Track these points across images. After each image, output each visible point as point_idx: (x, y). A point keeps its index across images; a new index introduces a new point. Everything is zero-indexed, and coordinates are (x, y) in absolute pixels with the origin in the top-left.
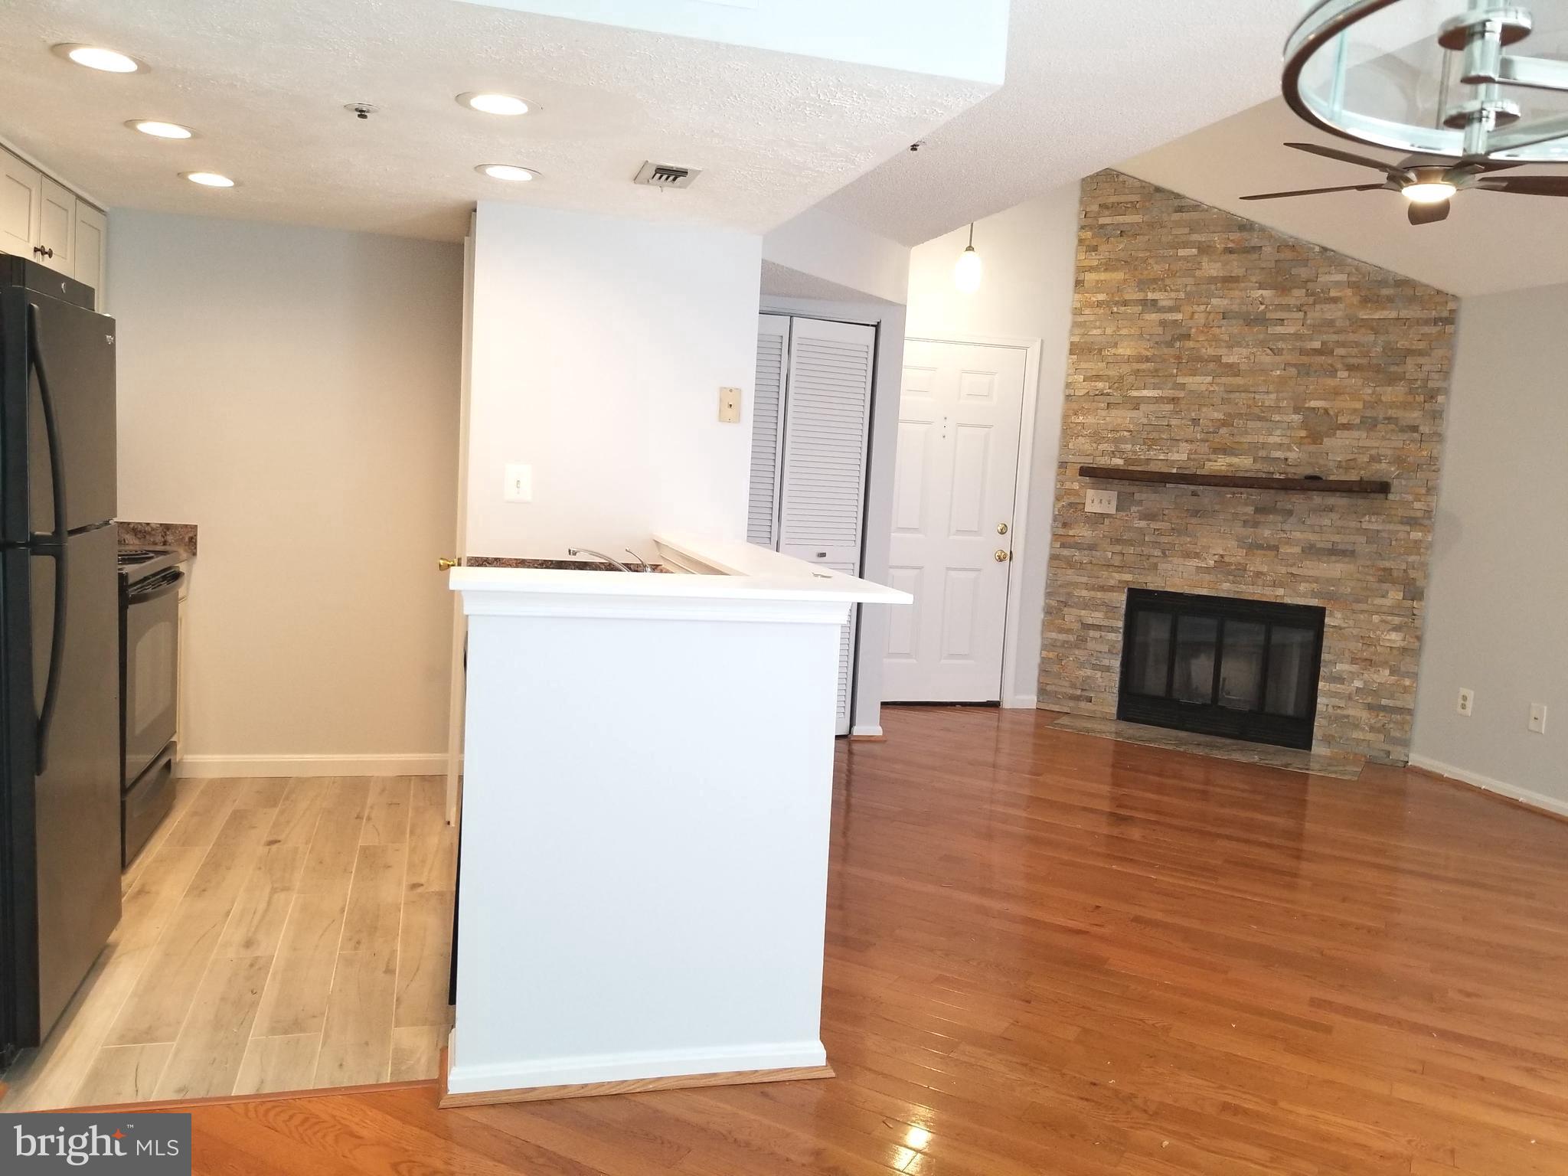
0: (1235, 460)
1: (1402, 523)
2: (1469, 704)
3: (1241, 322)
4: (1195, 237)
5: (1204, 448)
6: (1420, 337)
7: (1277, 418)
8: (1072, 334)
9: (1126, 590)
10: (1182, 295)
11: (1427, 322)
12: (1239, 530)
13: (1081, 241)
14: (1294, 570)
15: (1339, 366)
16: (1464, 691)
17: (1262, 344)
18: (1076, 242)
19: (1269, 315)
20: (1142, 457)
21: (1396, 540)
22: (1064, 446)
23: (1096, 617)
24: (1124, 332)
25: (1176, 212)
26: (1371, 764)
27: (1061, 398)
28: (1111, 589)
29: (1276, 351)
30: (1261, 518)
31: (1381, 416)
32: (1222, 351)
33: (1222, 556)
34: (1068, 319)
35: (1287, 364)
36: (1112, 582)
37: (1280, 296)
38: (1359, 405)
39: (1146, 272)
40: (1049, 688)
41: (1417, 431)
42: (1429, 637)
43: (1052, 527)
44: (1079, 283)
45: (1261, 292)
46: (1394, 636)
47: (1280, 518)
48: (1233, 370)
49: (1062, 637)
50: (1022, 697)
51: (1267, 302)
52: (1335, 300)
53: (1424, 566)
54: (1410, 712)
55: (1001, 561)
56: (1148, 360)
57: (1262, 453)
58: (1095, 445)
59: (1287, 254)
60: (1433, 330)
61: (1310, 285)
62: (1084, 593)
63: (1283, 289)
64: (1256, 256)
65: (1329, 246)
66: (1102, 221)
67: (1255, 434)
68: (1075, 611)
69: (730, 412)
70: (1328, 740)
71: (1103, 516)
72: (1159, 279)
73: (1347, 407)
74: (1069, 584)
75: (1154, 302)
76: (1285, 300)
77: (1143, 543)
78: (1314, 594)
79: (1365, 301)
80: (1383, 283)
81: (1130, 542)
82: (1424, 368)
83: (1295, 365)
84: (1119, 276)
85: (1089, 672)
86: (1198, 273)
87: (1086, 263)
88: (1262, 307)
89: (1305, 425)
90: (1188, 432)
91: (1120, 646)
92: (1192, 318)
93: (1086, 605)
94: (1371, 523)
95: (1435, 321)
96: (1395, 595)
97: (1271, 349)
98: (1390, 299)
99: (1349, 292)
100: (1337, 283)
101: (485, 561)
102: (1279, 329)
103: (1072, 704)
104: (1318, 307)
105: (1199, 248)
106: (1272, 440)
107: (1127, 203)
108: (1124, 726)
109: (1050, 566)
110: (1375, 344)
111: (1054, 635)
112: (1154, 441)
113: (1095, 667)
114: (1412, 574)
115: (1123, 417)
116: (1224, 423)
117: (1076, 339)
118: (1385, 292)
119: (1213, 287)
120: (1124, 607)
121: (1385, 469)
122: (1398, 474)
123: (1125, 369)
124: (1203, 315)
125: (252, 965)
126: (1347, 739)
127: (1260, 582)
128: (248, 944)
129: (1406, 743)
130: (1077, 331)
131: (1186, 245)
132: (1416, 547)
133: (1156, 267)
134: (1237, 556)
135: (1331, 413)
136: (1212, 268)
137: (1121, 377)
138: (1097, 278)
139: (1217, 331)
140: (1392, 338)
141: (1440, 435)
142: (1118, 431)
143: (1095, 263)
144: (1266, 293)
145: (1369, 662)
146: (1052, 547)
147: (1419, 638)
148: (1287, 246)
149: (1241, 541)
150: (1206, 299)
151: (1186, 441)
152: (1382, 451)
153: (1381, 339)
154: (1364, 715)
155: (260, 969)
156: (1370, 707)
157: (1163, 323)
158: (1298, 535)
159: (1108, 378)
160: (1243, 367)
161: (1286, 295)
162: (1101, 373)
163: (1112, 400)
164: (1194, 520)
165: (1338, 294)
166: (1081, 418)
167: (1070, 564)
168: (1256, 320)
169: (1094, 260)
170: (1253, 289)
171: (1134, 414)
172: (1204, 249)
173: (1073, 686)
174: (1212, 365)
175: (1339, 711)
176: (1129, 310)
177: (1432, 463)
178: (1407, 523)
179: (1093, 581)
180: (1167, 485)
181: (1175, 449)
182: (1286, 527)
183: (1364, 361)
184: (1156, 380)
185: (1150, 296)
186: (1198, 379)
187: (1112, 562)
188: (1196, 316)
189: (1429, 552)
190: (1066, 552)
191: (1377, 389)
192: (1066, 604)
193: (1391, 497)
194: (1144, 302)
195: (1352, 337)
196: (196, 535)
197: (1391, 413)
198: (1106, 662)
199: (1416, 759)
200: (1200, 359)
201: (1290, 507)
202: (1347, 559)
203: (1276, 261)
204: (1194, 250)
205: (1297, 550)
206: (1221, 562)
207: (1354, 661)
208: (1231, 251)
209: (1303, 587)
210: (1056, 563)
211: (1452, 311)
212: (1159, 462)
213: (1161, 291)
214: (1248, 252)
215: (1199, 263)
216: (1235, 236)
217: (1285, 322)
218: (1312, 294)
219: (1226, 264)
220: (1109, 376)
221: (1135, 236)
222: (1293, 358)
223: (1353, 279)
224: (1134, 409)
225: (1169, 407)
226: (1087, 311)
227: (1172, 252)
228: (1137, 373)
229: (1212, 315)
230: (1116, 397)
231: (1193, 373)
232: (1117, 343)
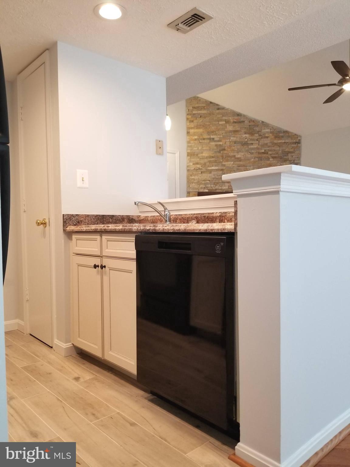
3: (240, 144)
4: (224, 118)
6: (291, 148)
8: (187, 150)
10: (222, 136)
11: (293, 143)
13: (187, 119)
15: (270, 157)
17: (247, 151)
18: (185, 119)
19: (248, 142)
20: (214, 189)
22: (188, 187)
24: (204, 148)
25: (218, 110)
27: (186, 171)
29: (251, 153)
32: (235, 154)
34: (185, 145)
35: (255, 157)
37: (251, 136)
39: (210, 129)
44: (188, 133)
45: (245, 135)
48: (239, 159)
51: (248, 138)
52: (267, 137)
56: (213, 157)
58: (198, 185)
59: (252, 123)
60: (295, 145)
61: (260, 133)
63: (252, 134)
64: (243, 124)
65: (263, 121)
66: (194, 112)
72: (214, 131)
75: (213, 139)
76: (253, 138)
79: (276, 137)
80: (280, 132)
83: (257, 157)
84: (201, 130)
86: (226, 129)
87: (190, 126)
88: (246, 140)
92: (225, 144)
95: (295, 143)
98: (282, 137)
99: (271, 135)
100: (267, 132)
101: (72, 216)
102: (252, 147)
104: (262, 139)
105: (225, 121)
107: (201, 107)
110: (279, 150)
112: (218, 183)
115: (206, 176)
117: (189, 151)
119: (231, 134)
123: (206, 160)
124: (229, 143)
130: (189, 148)
131: (221, 120)
133: (213, 127)
136: (230, 128)
137: (205, 163)
138: (194, 131)
139: (233, 148)
140: (284, 148)
142: (205, 181)
143: (193, 126)
144: (247, 135)
148: (252, 121)
150: (229, 138)
151: (227, 182)
153: (281, 148)
157: (216, 145)
159: (201, 164)
160: (242, 158)
161: (253, 136)
162: (198, 162)
163: (202, 171)
165: (268, 135)
166: (193, 177)
168: (245, 144)
169: (192, 125)
170: (243, 134)
171: (210, 175)
172: (227, 122)
174: (233, 158)
176: (205, 141)
181: (224, 185)
183: (277, 155)
184: (216, 164)
185: (212, 137)
186: (229, 163)
188: (227, 143)
191: (281, 163)
194: (210, 139)
195: (273, 148)
200: (229, 156)
203: (249, 125)
208: (235, 122)
211: (299, 140)
212: (219, 190)
213: (215, 135)
214: (240, 123)
215: (226, 126)
216: (236, 118)
217: (253, 144)
218: (260, 136)
219: (234, 126)
220: (201, 163)
221: (205, 117)
222: (257, 155)
223: (271, 131)
224: (210, 173)
225: (221, 172)
226: (192, 142)
227: (217, 123)
228: (210, 162)
229: (231, 142)
230: (204, 170)
231: (227, 161)
232: (202, 152)
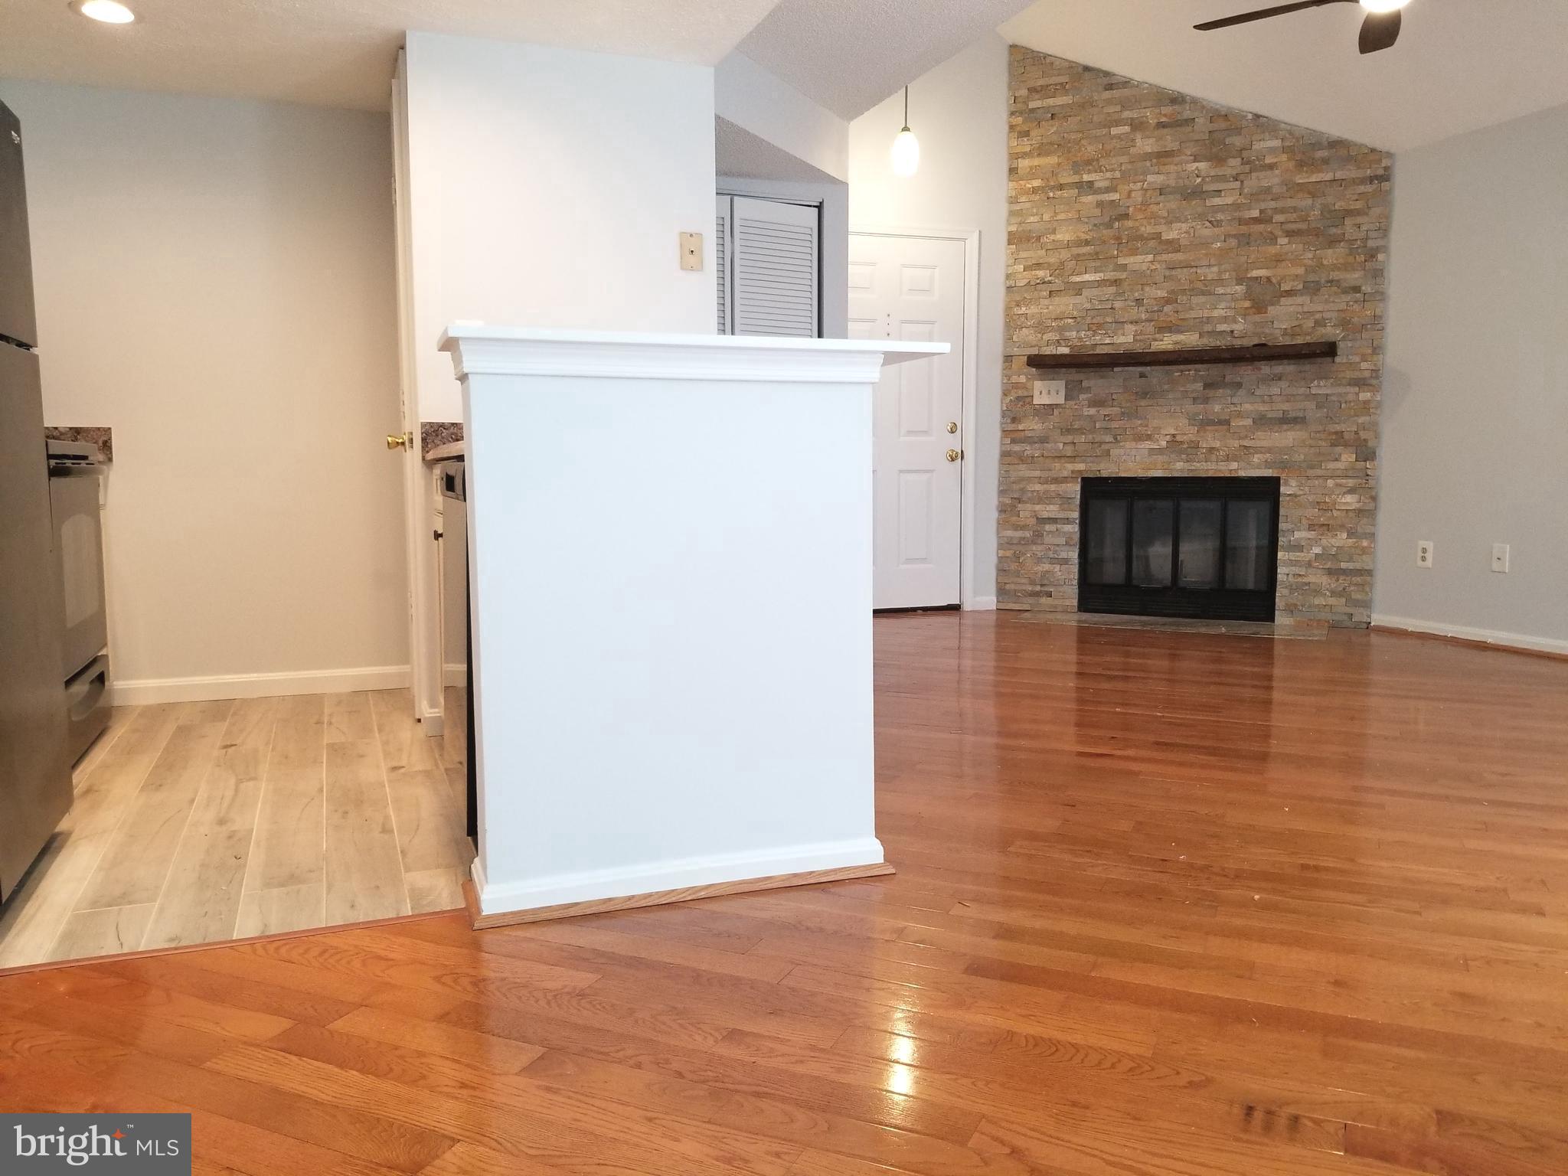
0: (1181, 337)
1: (1349, 385)
2: (1429, 556)
3: (1178, 196)
4: (1127, 114)
5: (1150, 328)
6: (1356, 197)
7: (1220, 290)
8: (1009, 223)
9: (1079, 480)
10: (1118, 174)
11: (1362, 181)
12: (1191, 408)
13: (1012, 127)
14: (1246, 443)
15: (1278, 233)
16: (1422, 544)
17: (1201, 217)
18: (1006, 128)
19: (1206, 188)
20: (1087, 343)
21: (1346, 402)
22: (1009, 339)
23: (1051, 510)
24: (1061, 217)
25: (1107, 89)
26: (1334, 627)
27: (1002, 290)
28: (1065, 480)
29: (1215, 223)
30: (1211, 393)
31: (1323, 281)
32: (1161, 228)
33: (1174, 436)
34: (1003, 209)
35: (1227, 236)
36: (1065, 474)
37: (1216, 167)
38: (1300, 271)
39: (1079, 155)
40: (1008, 587)
41: (1360, 292)
42: (1383, 495)
43: (1002, 424)
44: (1013, 171)
45: (1197, 164)
46: (1349, 498)
47: (1229, 392)
48: (1173, 246)
49: (1019, 534)
50: (982, 599)
51: (1203, 174)
52: (1271, 167)
53: (1375, 424)
54: (1369, 573)
55: (953, 460)
56: (1087, 243)
57: (1208, 328)
58: (1040, 335)
59: (1223, 125)
60: (1368, 188)
61: (1245, 154)
62: (1038, 487)
63: (1219, 160)
64: (1189, 128)
65: (1260, 113)
66: (1032, 105)
67: (1199, 308)
68: (1029, 506)
69: (692, 259)
70: (1291, 609)
71: (1052, 407)
72: (1093, 160)
73: (1290, 274)
74: (1022, 479)
75: (1091, 183)
76: (1221, 171)
77: (1093, 430)
78: (1267, 464)
79: (1301, 165)
80: (1316, 146)
81: (1081, 431)
82: (1364, 228)
83: (1234, 236)
84: (1053, 160)
85: (1047, 567)
86: (1132, 150)
87: (1019, 150)
88: (1199, 180)
89: (1248, 295)
90: (1134, 313)
91: (1077, 537)
92: (1129, 196)
93: (1041, 499)
94: (1320, 388)
95: (1371, 179)
96: (1348, 457)
97: (1210, 222)
98: (1326, 161)
99: (1284, 157)
100: (1272, 150)
101: (441, 426)
102: (1217, 201)
103: (1031, 600)
104: (1254, 175)
105: (1131, 125)
106: (1216, 313)
107: (1056, 85)
108: (1086, 616)
109: (1002, 463)
110: (1312, 207)
111: (1010, 533)
112: (1100, 326)
113: (1054, 561)
114: (1363, 435)
115: (1066, 304)
116: (1168, 301)
117: (1013, 228)
118: (1320, 154)
119: (1148, 164)
120: (1079, 497)
121: (1330, 332)
122: (1343, 337)
123: (1065, 254)
124: (1140, 193)
125: (230, 837)
126: (1310, 606)
127: (1214, 457)
128: (221, 822)
129: (1367, 605)
130: (1014, 220)
131: (1118, 123)
132: (1366, 407)
133: (1090, 148)
134: (1190, 433)
135: (1274, 280)
136: (1145, 145)
137: (1062, 263)
138: (1031, 164)
139: (1154, 208)
140: (1330, 199)
141: (1382, 293)
142: (1061, 319)
143: (1028, 149)
144: (1202, 165)
145: (1327, 527)
146: (1002, 444)
147: (1374, 499)
148: (1219, 116)
149: (1192, 420)
150: (1142, 177)
151: (1131, 323)
152: (1327, 315)
153: (1320, 201)
154: (1324, 580)
155: (240, 840)
156: (1330, 572)
157: (1100, 204)
158: (1247, 407)
159: (1048, 266)
160: (1183, 242)
161: (1222, 166)
162: (1041, 261)
163: (1054, 287)
164: (1143, 403)
165: (1275, 160)
166: (1024, 309)
167: (1022, 459)
168: (1192, 194)
169: (1025, 145)
170: (1187, 162)
171: (1078, 299)
172: (1137, 126)
173: (1032, 583)
174: (1152, 243)
175: (1300, 579)
176: (1065, 193)
177: (1377, 322)
178: (1356, 385)
179: (1045, 474)
180: (1115, 369)
181: (1120, 332)
182: (1235, 400)
183: (1303, 226)
184: (1098, 263)
185: (1086, 178)
186: (1139, 258)
187: (1064, 453)
188: (1133, 195)
189: (1378, 412)
190: (1017, 448)
191: (1318, 252)
192: (1020, 500)
193: (1338, 359)
194: (1080, 185)
195: (1290, 203)
196: (110, 439)
197: (1335, 275)
198: (1064, 555)
199: (1378, 619)
200: (1141, 238)
201: (1239, 379)
202: (1298, 427)
203: (1210, 132)
204: (1126, 127)
205: (1249, 422)
206: (1173, 442)
207: (1311, 527)
208: (1161, 125)
209: (1256, 459)
210: (1008, 459)
211: (1386, 169)
212: (1106, 347)
213: (1096, 172)
214: (1180, 126)
215: (1133, 140)
216: (1167, 110)
217: (1223, 193)
218: (1248, 162)
219: (1159, 139)
220: (1049, 263)
221: (1066, 118)
222: (1233, 229)
223: (1287, 144)
224: (1076, 295)
225: (1112, 290)
226: (1023, 199)
227: (1105, 131)
228: (1077, 258)
229: (1149, 192)
230: (1058, 284)
231: (1134, 252)
232: (1055, 229)
